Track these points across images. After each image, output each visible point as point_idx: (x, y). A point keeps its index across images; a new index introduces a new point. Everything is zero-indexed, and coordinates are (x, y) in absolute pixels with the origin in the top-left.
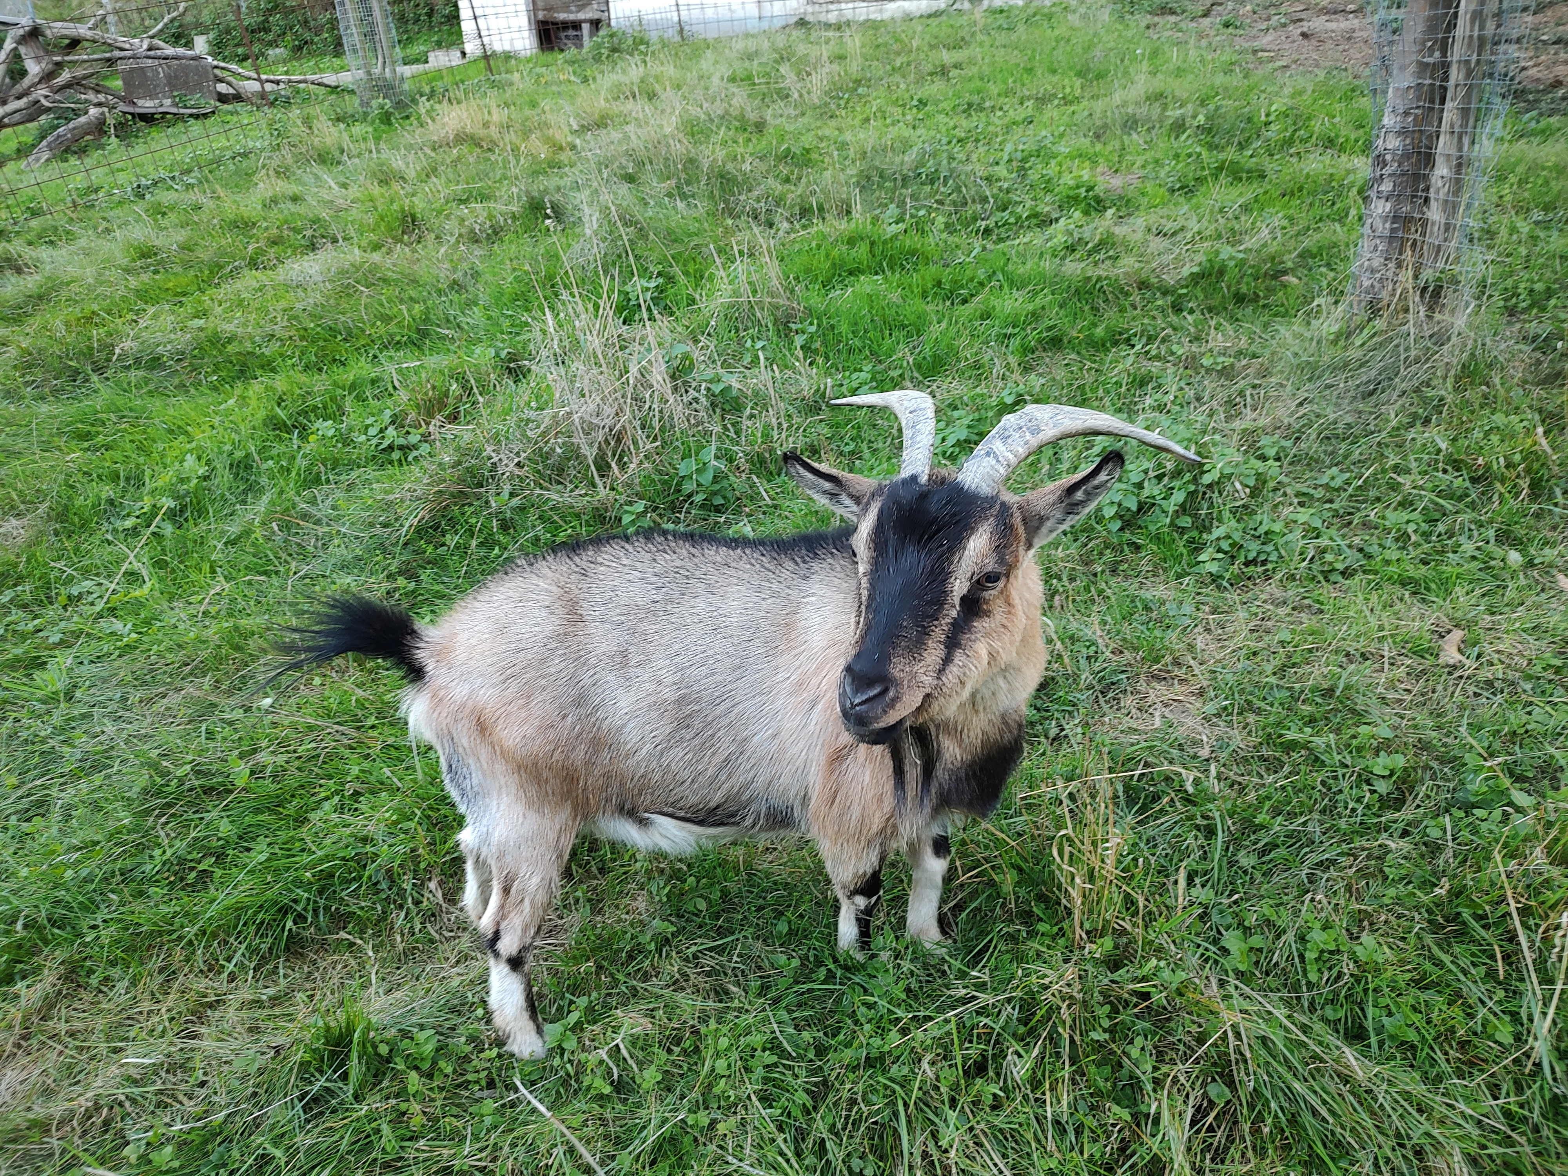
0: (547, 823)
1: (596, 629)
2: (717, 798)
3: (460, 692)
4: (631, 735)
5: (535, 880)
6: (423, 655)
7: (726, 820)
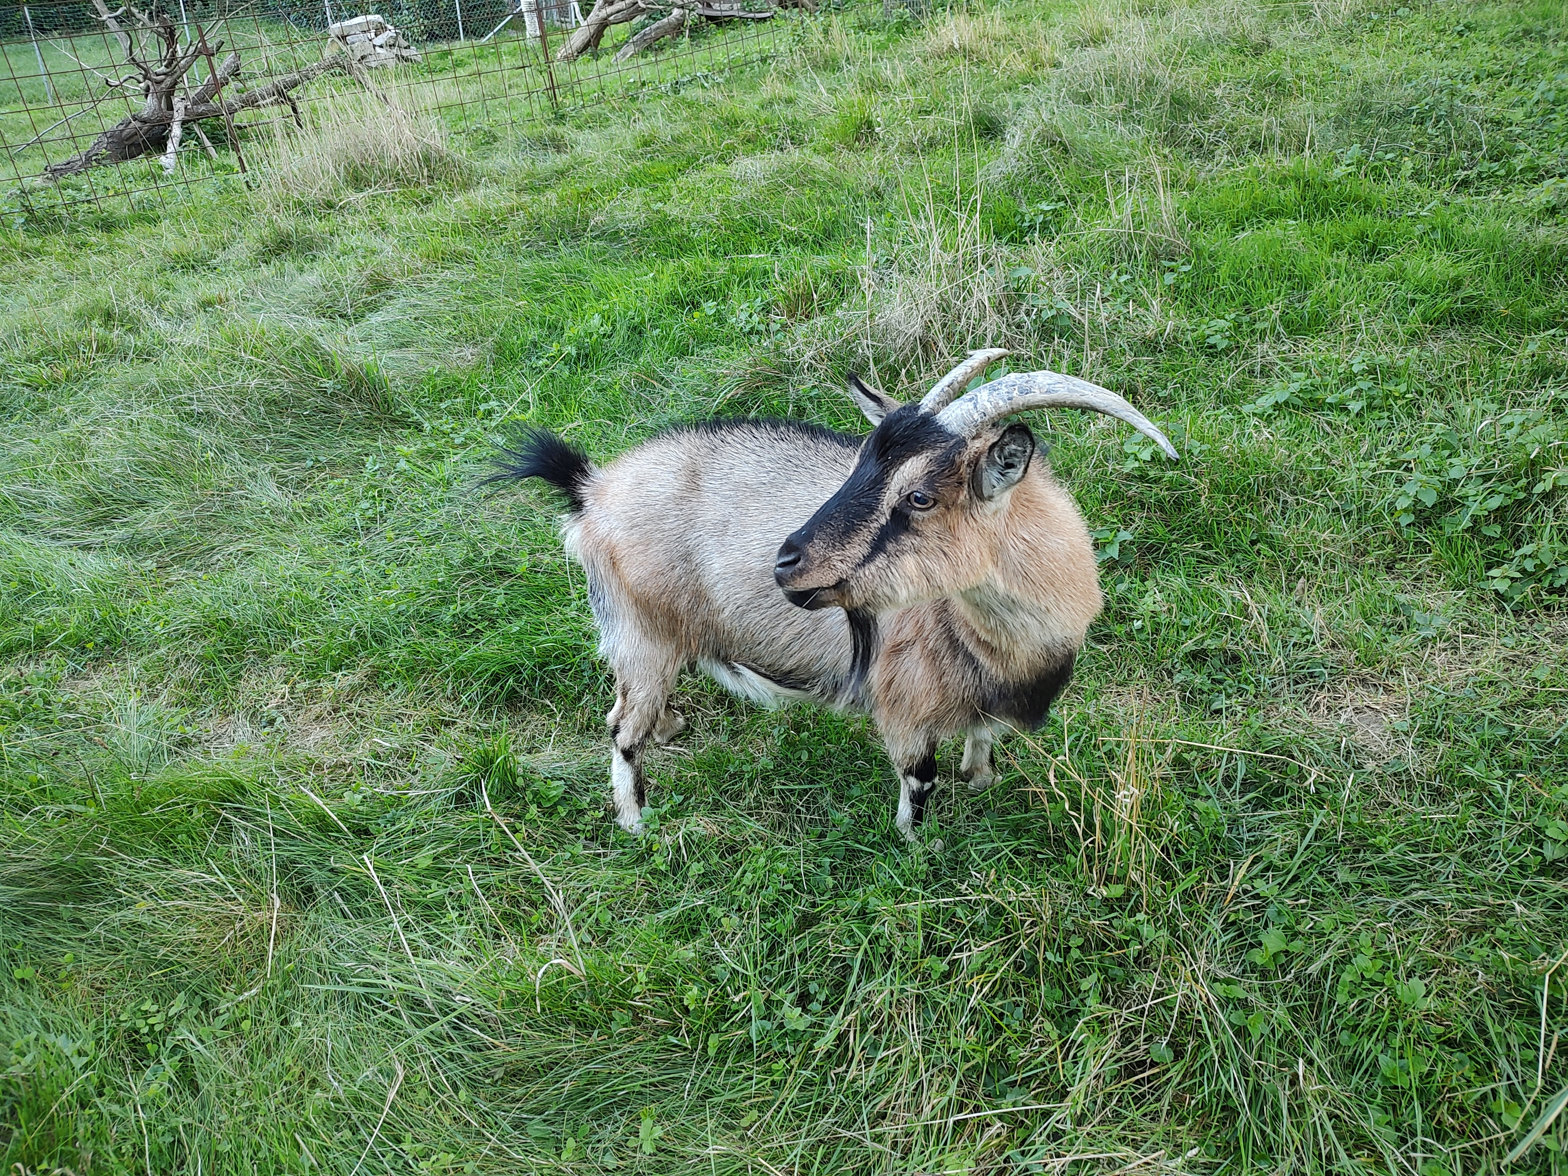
0: (657, 652)
1: (708, 498)
2: (789, 664)
3: (603, 528)
4: (719, 595)
5: (642, 694)
6: (585, 492)
7: (799, 685)
